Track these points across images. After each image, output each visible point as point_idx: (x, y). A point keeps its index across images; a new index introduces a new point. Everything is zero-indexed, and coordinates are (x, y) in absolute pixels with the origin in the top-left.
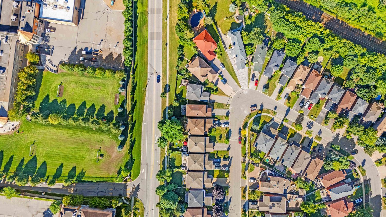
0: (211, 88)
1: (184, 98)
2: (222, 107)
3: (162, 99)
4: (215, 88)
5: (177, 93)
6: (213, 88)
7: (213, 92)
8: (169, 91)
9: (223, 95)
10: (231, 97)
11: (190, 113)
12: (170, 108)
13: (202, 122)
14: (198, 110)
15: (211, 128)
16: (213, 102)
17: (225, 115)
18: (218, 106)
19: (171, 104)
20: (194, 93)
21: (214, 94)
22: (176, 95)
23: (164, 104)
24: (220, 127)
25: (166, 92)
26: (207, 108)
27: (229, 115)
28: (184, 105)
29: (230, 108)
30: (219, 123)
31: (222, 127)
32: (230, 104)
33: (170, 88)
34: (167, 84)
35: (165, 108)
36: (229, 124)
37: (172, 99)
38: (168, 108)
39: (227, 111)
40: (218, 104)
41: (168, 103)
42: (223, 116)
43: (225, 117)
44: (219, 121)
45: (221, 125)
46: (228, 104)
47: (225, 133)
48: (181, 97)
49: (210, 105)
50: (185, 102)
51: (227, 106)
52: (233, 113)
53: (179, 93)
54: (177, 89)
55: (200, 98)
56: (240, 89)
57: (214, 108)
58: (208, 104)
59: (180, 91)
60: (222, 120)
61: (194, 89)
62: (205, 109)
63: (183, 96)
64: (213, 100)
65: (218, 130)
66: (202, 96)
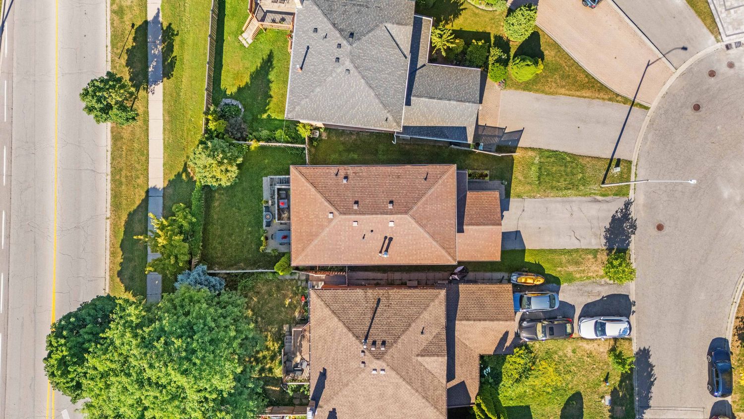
0: (485, 36)
1: (280, 124)
2: (572, 186)
3: (116, 138)
4: (516, 36)
5: (229, 85)
6: (499, 39)
7: (504, 63)
8: (168, 69)
9: (582, 87)
10: (641, 106)
11: (323, 234)
12: (170, 203)
13: (430, 308)
14: (390, 206)
15: (495, 351)
16: (504, 144)
17: (603, 245)
18: (544, 177)
19: (182, 173)
20: (352, 65)
21: (509, 82)
22: (222, 98)
23: (129, 174)
24: (562, 341)
25: (147, 82)
26: (465, 196)
27: (628, 245)
28: (271, 177)
29: (631, 192)
30: (556, 307)
31: (582, 338)
32: (632, 160)
33: (176, 48)
34: (150, 18)
35: (140, 201)
36: (634, 312)
37: (189, 129)
38: (162, 201)
39: (614, 216)
40: (542, 160)
41: (163, 163)
42: (587, 251)
43: (595, 257)
44: (558, 293)
45: (569, 326)
46: (616, 157)
47: (605, 388)
48: (258, 119)
49: (487, 170)
50: (284, 150)
51: (614, 175)
52: (660, 227)
53: (243, 88)
54: (224, 56)
55: (400, 111)
56: (712, 38)
57: (515, 188)
58: (467, 162)
59: (247, 68)
60: (577, 282)
61: (349, 30)
62: (452, 203)
63: (271, 105)
64: (505, 129)
65: (554, 361)
66: (418, 96)
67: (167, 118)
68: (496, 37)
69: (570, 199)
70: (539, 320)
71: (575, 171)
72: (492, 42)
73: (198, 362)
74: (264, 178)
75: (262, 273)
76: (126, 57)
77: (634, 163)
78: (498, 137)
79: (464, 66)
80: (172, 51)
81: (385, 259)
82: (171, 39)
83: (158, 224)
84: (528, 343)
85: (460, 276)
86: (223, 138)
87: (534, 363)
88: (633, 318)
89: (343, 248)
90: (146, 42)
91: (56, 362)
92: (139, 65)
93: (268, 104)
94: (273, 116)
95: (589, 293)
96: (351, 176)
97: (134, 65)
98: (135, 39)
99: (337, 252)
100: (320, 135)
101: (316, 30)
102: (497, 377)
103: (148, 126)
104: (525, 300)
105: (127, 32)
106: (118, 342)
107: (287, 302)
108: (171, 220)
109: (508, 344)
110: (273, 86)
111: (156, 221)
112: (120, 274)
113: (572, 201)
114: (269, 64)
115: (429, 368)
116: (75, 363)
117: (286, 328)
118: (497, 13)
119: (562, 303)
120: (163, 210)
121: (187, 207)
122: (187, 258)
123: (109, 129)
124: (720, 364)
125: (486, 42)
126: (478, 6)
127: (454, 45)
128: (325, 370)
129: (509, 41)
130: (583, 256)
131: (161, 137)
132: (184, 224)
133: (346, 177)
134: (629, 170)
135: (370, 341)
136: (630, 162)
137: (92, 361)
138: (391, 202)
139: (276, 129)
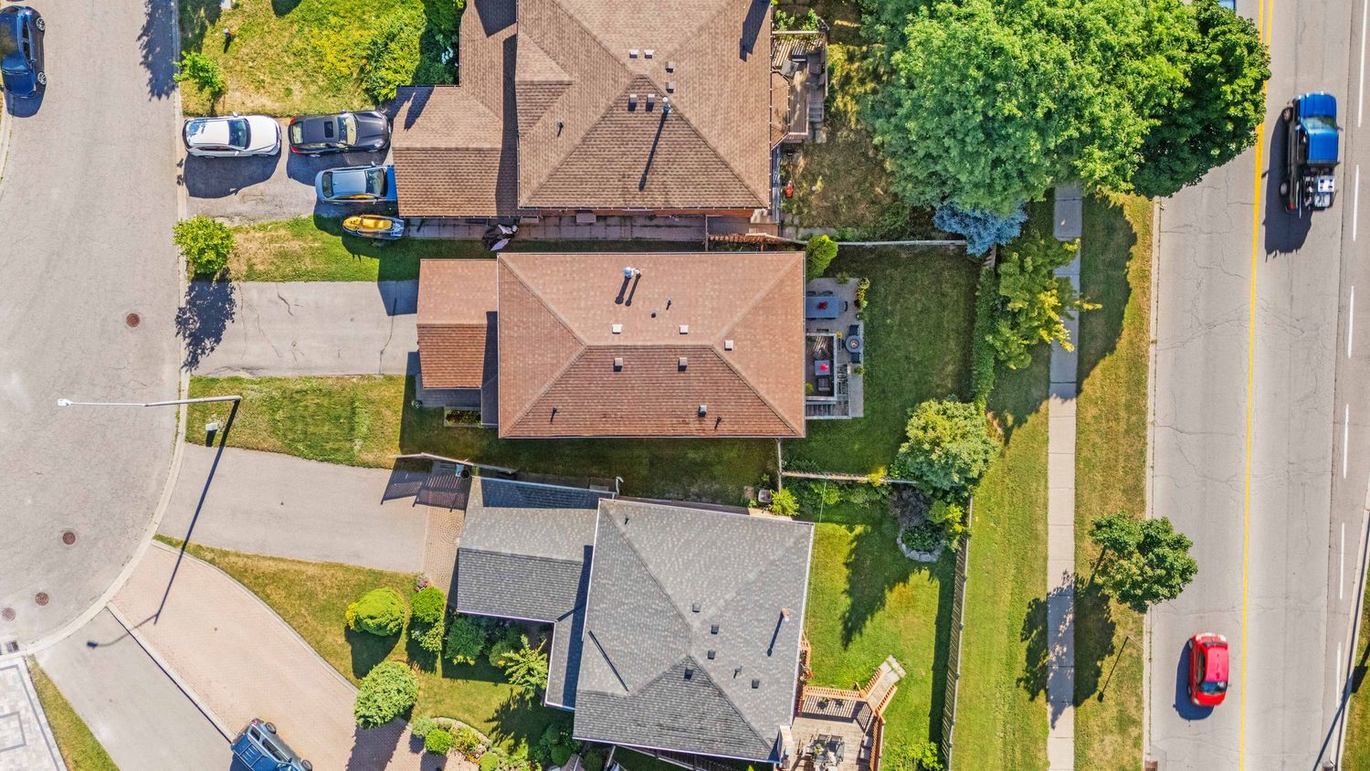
0: (452, 671)
1: (830, 514)
2: (293, 397)
3: (1135, 492)
4: (395, 670)
5: (924, 587)
6: (427, 666)
7: (416, 623)
8: (1037, 617)
9: (275, 578)
10: (170, 542)
11: (745, 310)
12: (1035, 369)
13: (546, 171)
14: (619, 361)
15: (430, 92)
16: (419, 475)
17: (237, 288)
18: (344, 414)
19: (1013, 426)
20: (688, 620)
21: (409, 587)
22: (938, 562)
23: (1112, 424)
24: (311, 112)
25: (1076, 593)
26: (485, 380)
27: (191, 289)
28: (845, 417)
29: (186, 385)
30: (321, 173)
31: (274, 117)
32: (184, 444)
33: (1022, 657)
34: (1069, 712)
35: (1092, 373)
36: (180, 165)
37: (999, 508)
38: (1051, 374)
39: (218, 341)
40: (348, 445)
41: (1050, 445)
42: (266, 277)
43: (251, 267)
44: (319, 202)
45: (298, 138)
46: (214, 450)
47: (233, 24)
48: (871, 524)
49: (448, 428)
50: (824, 468)
51: (218, 417)
52: (133, 320)
53: (897, 581)
54: (933, 640)
55: (602, 535)
56: (42, 663)
57: (397, 393)
58: (485, 443)
59: (891, 617)
60: (284, 220)
61: (693, 684)
62: (506, 367)
63: (846, 550)
64: (416, 502)
65: (325, 75)
66: (571, 563)
67: (1040, 527)
68: (433, 670)
69: (297, 374)
70: (352, 150)
71: (289, 423)
72: (439, 661)
73: (973, 72)
74: (862, 415)
75: (864, 240)
76: (1115, 640)
77: (182, 437)
78: (428, 489)
79: (490, 618)
80: (1029, 650)
81: (632, 264)
82: (1031, 672)
83: (1057, 331)
84: (374, 108)
85: (497, 232)
86: (935, 489)
87: (362, 70)
88: (182, 154)
89: (708, 284)
90: (1077, 667)
91: (1245, 71)
92: (1090, 625)
93: (852, 552)
94: (843, 529)
95: (261, 200)
96: (693, 417)
97: (1100, 625)
98: (1098, 672)
99: (718, 277)
100: (756, 493)
101: (755, 685)
102: (429, 44)
103: (1077, 513)
104: (378, 188)
105: (1112, 686)
106: (1127, 108)
107: (818, 186)
108: (1032, 338)
109: (407, 105)
110: (843, 585)
111: (1061, 336)
112: (1133, 239)
113: (294, 369)
114: (850, 624)
115: (548, 60)
116: (1211, 68)
117: (822, 137)
118: (429, 713)
119: (309, 181)
120: (1049, 358)
121: (1004, 362)
122: (1003, 267)
123: (1148, 509)
124: (21, 67)
125: (450, 660)
126: (465, 726)
127: (506, 655)
128: (743, 57)
129: (408, 663)
130: (273, 268)
131: (1051, 493)
132: (1008, 330)
133: (702, 415)
134: (190, 426)
135: (658, 112)
136: (189, 440)
137: (1178, 74)
138: (617, 369)
139: (838, 505)
